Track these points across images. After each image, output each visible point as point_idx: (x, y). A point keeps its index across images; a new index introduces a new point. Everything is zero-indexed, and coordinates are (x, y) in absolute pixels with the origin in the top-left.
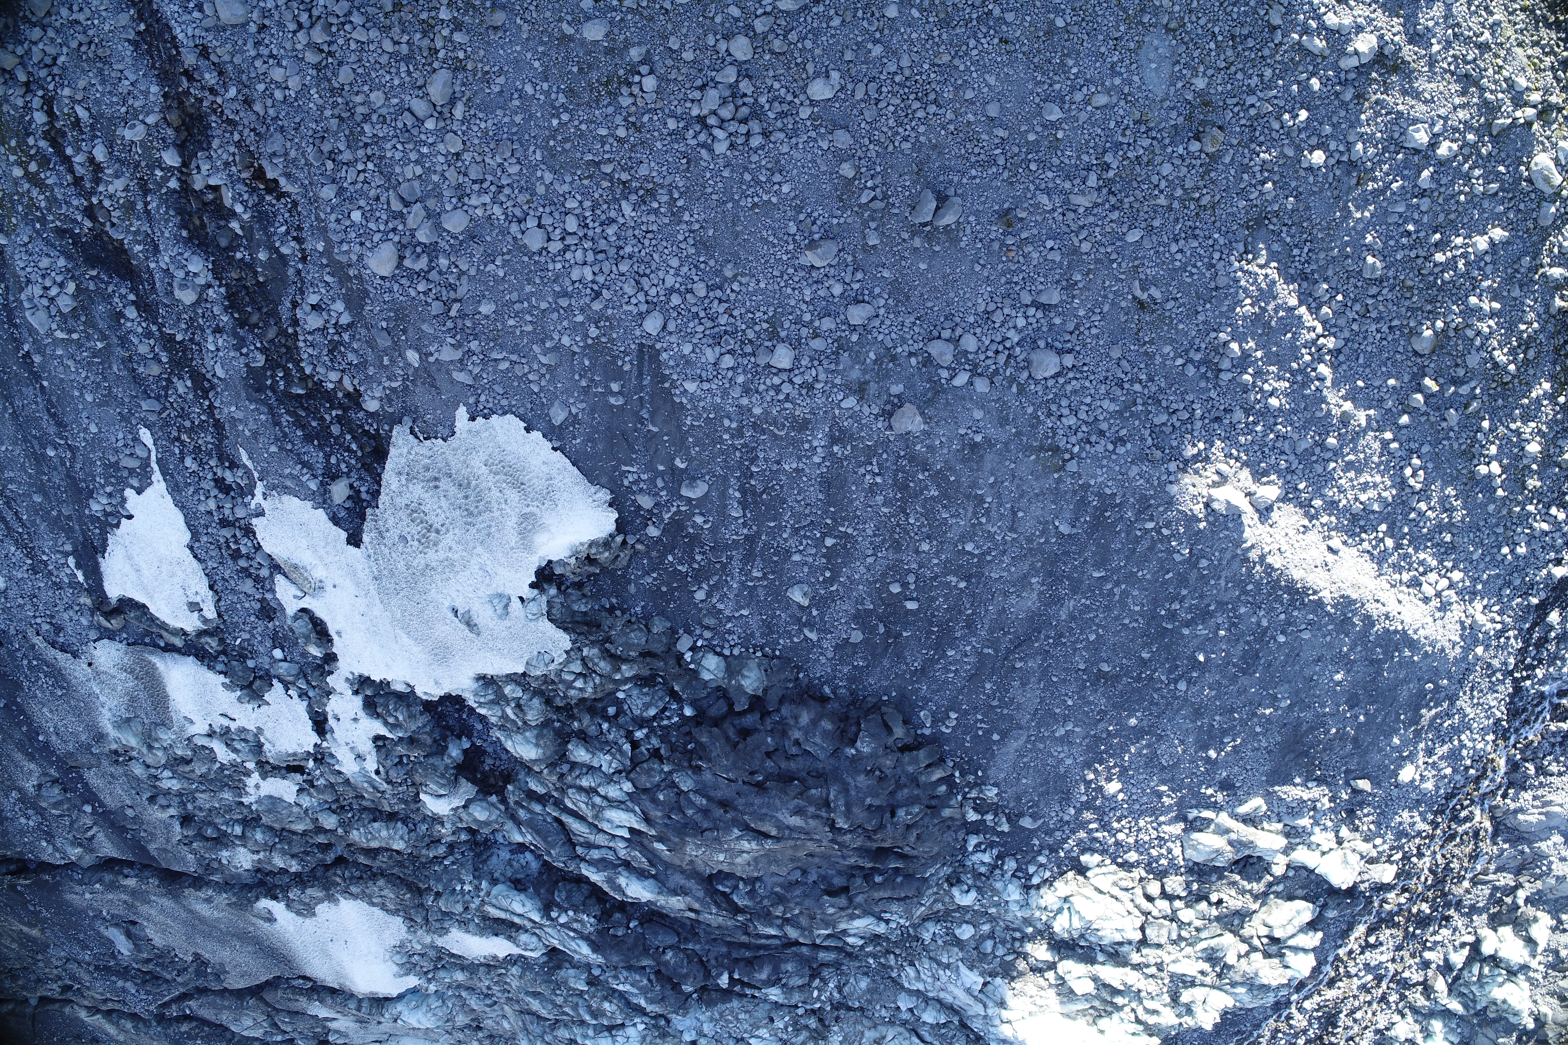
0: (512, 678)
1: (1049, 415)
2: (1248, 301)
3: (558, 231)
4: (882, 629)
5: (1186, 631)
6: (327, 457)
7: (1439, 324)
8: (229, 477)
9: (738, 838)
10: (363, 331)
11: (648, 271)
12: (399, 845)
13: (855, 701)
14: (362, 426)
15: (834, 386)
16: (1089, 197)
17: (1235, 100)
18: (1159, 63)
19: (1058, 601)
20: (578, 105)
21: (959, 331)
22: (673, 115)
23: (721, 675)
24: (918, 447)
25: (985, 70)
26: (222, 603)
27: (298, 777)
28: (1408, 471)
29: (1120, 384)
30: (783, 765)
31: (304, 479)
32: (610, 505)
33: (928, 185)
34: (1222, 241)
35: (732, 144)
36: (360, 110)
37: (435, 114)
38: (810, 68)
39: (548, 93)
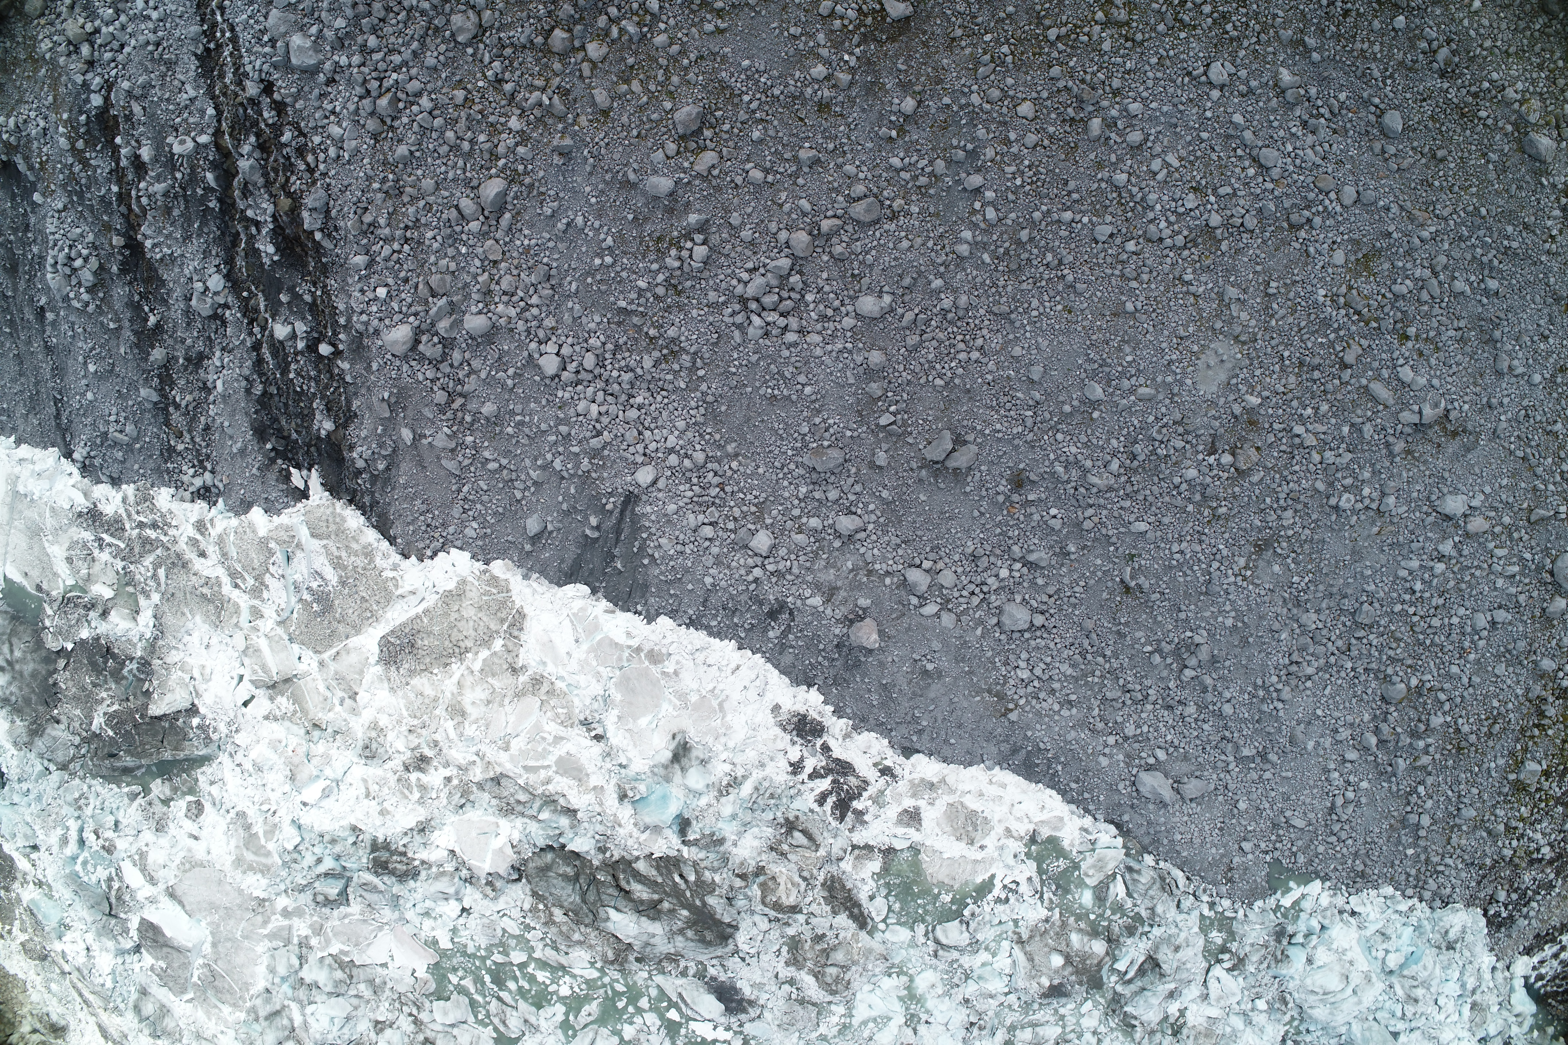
1: (1006, 664)
3: (574, 364)
7: (1415, 681)
11: (653, 426)
15: (805, 582)
16: (1106, 481)
17: (1281, 427)
20: (625, 252)
21: (940, 565)
22: (716, 289)
24: (870, 659)
25: (1039, 332)
29: (1084, 654)
33: (949, 427)
34: (1224, 554)
35: (767, 334)
36: (408, 189)
37: (481, 218)
38: (866, 281)
39: (597, 231)
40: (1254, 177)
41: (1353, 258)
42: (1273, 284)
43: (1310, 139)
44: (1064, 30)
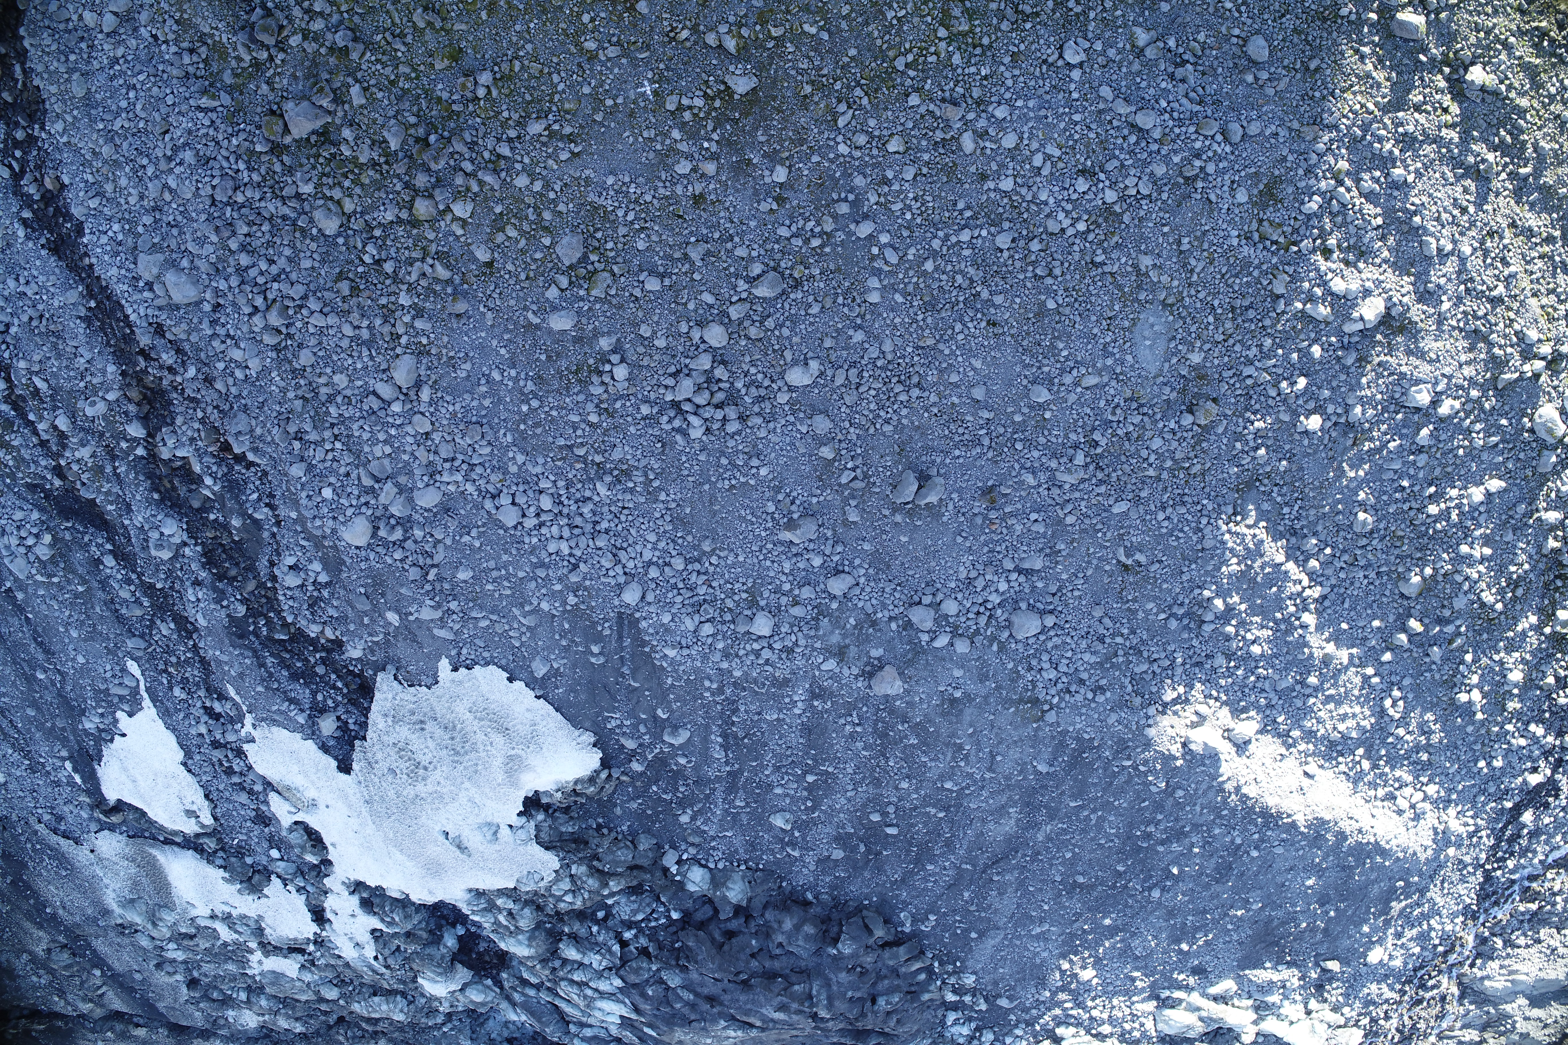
0: (502, 892)
1: (1030, 669)
2: (1234, 560)
3: (532, 509)
4: (862, 848)
5: (1161, 849)
6: (314, 694)
7: (1428, 571)
8: (218, 707)
9: (724, 1028)
10: (342, 592)
11: (625, 545)
12: (401, 1017)
13: (837, 904)
14: (346, 667)
15: (814, 649)
16: (1075, 476)
17: (1231, 373)
18: (1154, 340)
19: (1037, 826)
20: (548, 392)
21: (940, 596)
22: (646, 401)
23: (706, 887)
24: (898, 703)
25: (970, 353)
26: (218, 810)
27: (300, 958)
28: (1388, 703)
29: (1102, 640)
30: (768, 964)
31: (292, 714)
32: (595, 745)
33: (910, 467)
34: (1210, 508)
35: (707, 429)
36: (324, 390)
37: (402, 397)
38: (788, 355)
39: (516, 380)
40: (1137, 143)
41: (1255, 192)
42: (1186, 240)
43: (1182, 88)
44: (910, 57)
